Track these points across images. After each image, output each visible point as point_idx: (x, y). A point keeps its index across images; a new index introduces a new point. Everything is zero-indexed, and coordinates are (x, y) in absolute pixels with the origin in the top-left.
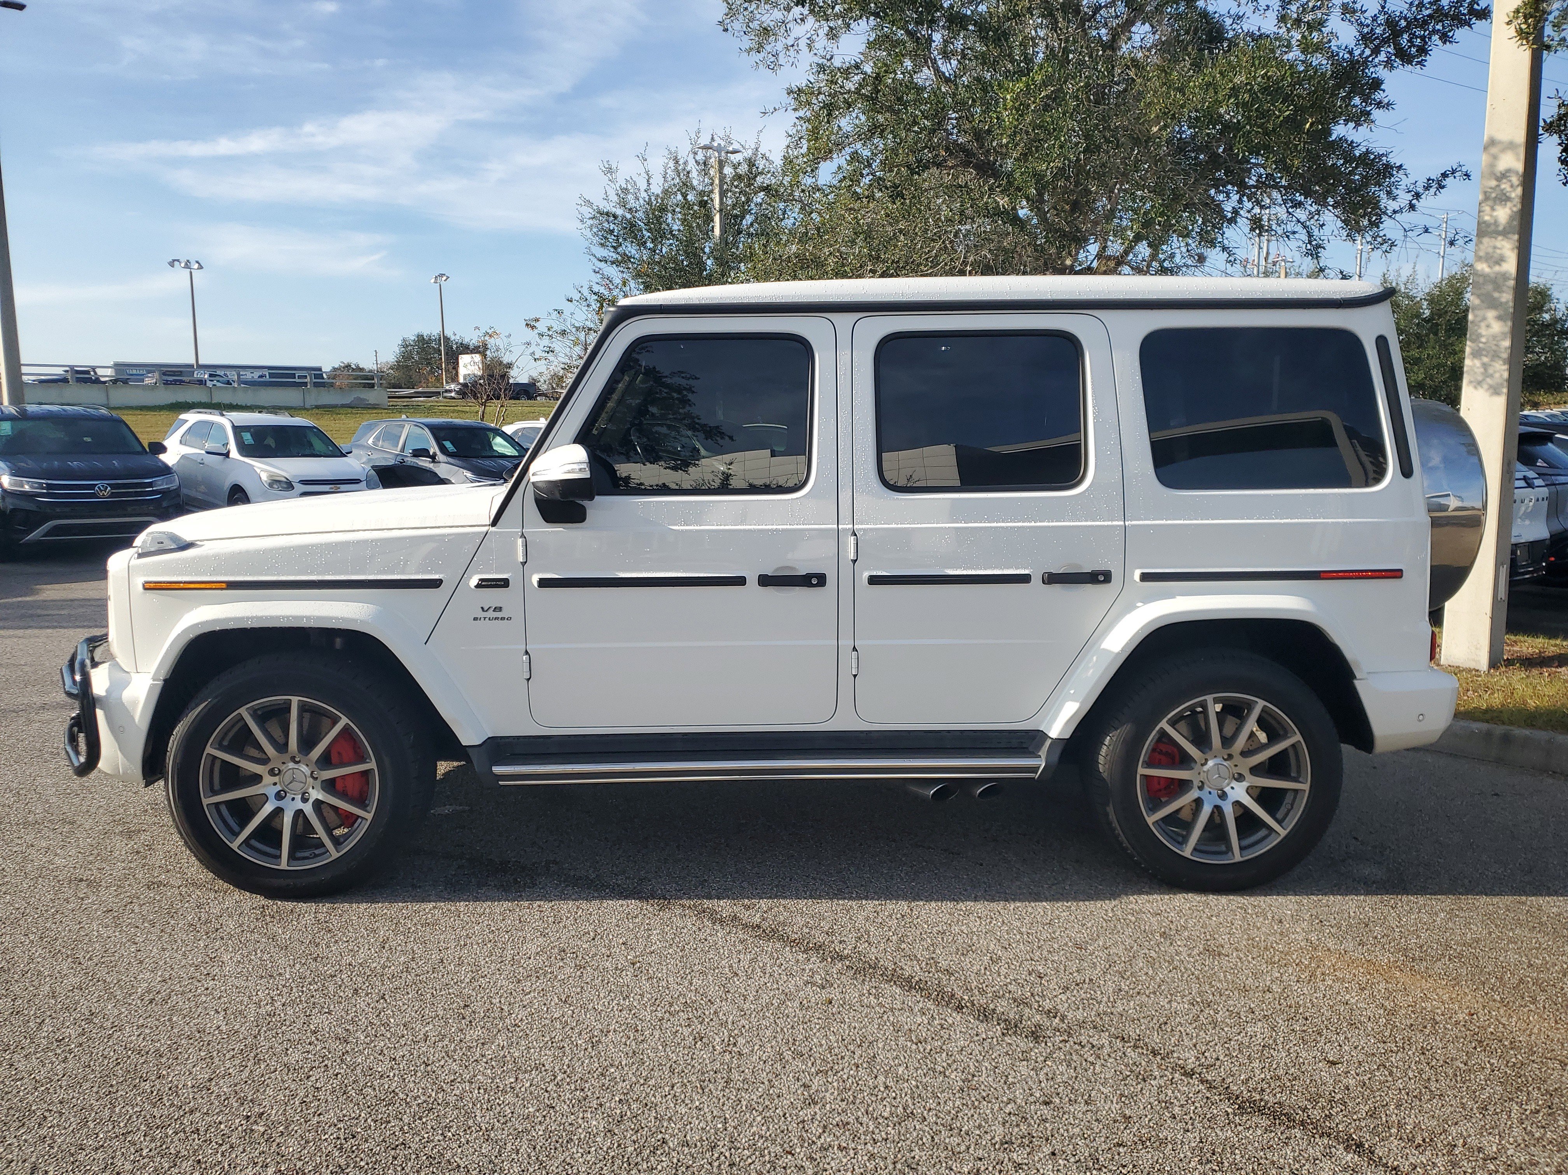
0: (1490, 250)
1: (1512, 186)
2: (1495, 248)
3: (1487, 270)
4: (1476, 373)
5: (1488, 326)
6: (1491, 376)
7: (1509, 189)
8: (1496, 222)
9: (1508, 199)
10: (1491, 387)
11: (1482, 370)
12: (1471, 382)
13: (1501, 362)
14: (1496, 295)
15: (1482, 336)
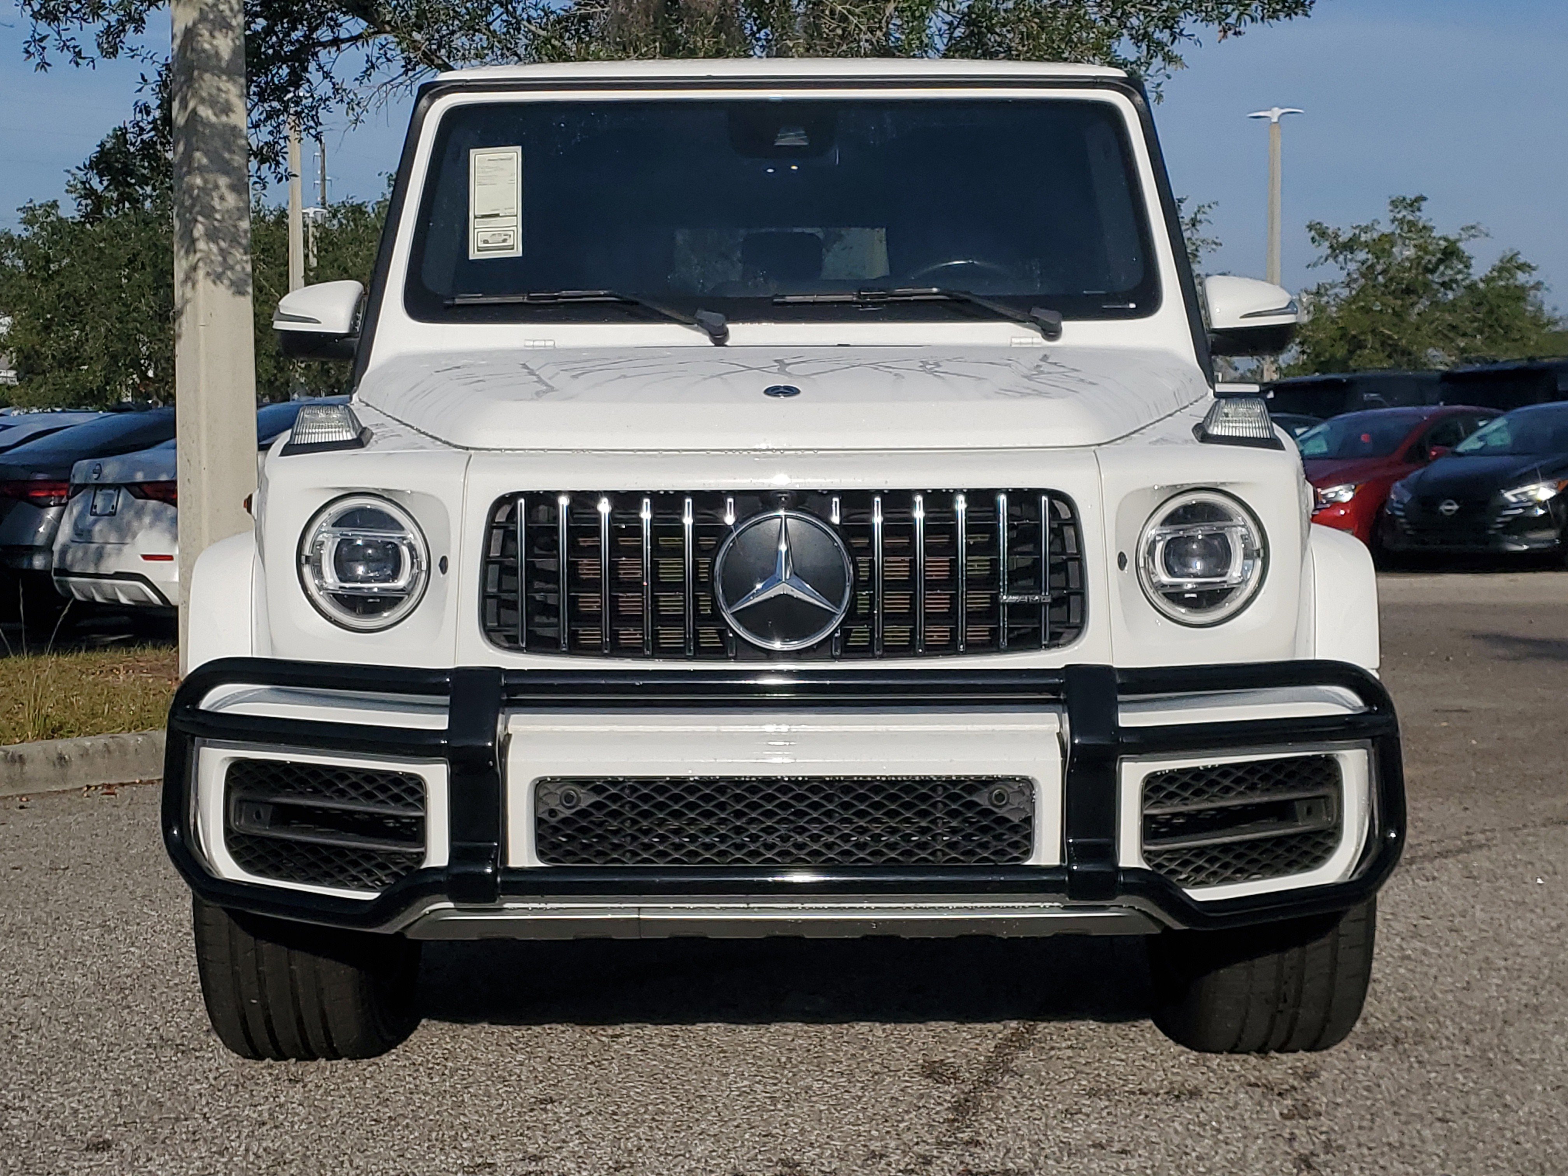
0: (214, 92)
1: (231, 9)
2: (219, 89)
3: (213, 119)
4: (212, 261)
5: (222, 198)
6: (232, 268)
7: (228, 13)
8: (217, 53)
9: (229, 27)
10: (232, 283)
11: (220, 258)
12: (208, 274)
13: (242, 251)
14: (227, 155)
15: (217, 211)
